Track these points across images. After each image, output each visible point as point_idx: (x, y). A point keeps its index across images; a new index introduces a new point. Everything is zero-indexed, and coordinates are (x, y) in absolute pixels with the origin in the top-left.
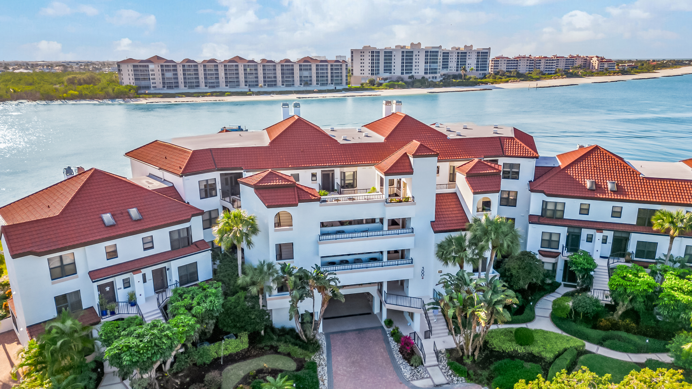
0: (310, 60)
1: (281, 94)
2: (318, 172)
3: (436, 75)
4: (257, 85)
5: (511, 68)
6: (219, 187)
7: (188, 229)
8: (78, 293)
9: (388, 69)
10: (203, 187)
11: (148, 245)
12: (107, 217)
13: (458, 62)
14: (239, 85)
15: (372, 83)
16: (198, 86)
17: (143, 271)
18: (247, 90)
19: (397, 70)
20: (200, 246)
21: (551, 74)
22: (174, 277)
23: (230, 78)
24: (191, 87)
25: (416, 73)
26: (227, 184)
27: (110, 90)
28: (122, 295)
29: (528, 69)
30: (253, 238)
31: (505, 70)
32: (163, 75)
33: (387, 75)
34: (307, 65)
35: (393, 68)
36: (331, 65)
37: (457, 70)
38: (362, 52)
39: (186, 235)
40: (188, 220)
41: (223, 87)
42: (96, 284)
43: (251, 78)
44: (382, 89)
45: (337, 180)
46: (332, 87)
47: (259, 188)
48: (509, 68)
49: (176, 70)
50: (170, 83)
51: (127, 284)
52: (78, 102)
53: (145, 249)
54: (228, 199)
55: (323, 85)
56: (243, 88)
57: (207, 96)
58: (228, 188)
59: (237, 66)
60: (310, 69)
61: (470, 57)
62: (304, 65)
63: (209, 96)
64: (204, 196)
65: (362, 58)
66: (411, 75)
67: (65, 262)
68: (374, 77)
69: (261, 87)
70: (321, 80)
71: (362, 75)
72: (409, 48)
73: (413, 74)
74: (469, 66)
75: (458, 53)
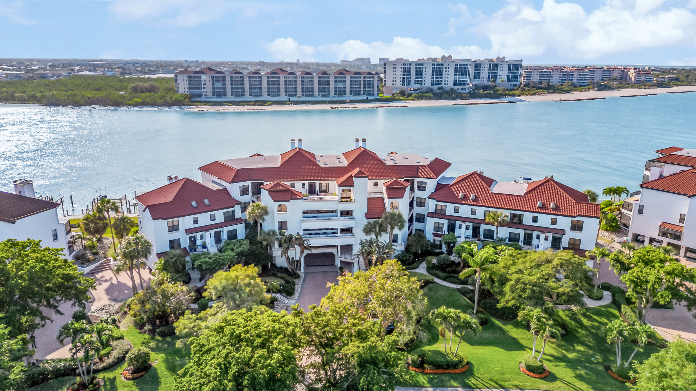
0: (344, 72)
1: (316, 104)
2: (306, 183)
3: (465, 87)
4: (296, 95)
5: (544, 80)
6: (250, 189)
7: (233, 211)
8: (179, 239)
9: (419, 80)
10: (242, 189)
11: (213, 218)
12: (194, 203)
13: (489, 73)
14: (279, 95)
15: (402, 93)
16: (243, 95)
17: (210, 231)
18: (286, 99)
19: (428, 81)
20: (239, 221)
21: (584, 85)
22: (225, 236)
23: (272, 88)
24: (237, 96)
25: (445, 84)
26: (255, 188)
27: (168, 98)
28: (199, 242)
29: (561, 81)
30: (265, 217)
31: (538, 81)
32: (213, 84)
33: (418, 86)
34: (342, 77)
35: (424, 79)
36: (364, 77)
37: (488, 81)
38: (394, 64)
39: (232, 214)
40: (233, 207)
41: (265, 97)
42: (188, 236)
43: (291, 89)
44: (411, 100)
45: (317, 188)
46: (364, 97)
47: (270, 191)
48: (541, 80)
49: (224, 81)
50: (219, 92)
51: (202, 237)
52: (141, 109)
53: (212, 220)
54: (255, 196)
55: (355, 95)
56: (283, 97)
57: (251, 105)
58: (256, 190)
59: (278, 77)
60: (345, 81)
61: (501, 69)
62: (339, 77)
63: (253, 105)
64: (242, 194)
65: (395, 70)
66: (440, 86)
67: (174, 224)
68: (405, 88)
69: (299, 97)
70: (355, 91)
71: (394, 86)
72: (440, 61)
73: (443, 85)
74: (501, 77)
75: (490, 64)
